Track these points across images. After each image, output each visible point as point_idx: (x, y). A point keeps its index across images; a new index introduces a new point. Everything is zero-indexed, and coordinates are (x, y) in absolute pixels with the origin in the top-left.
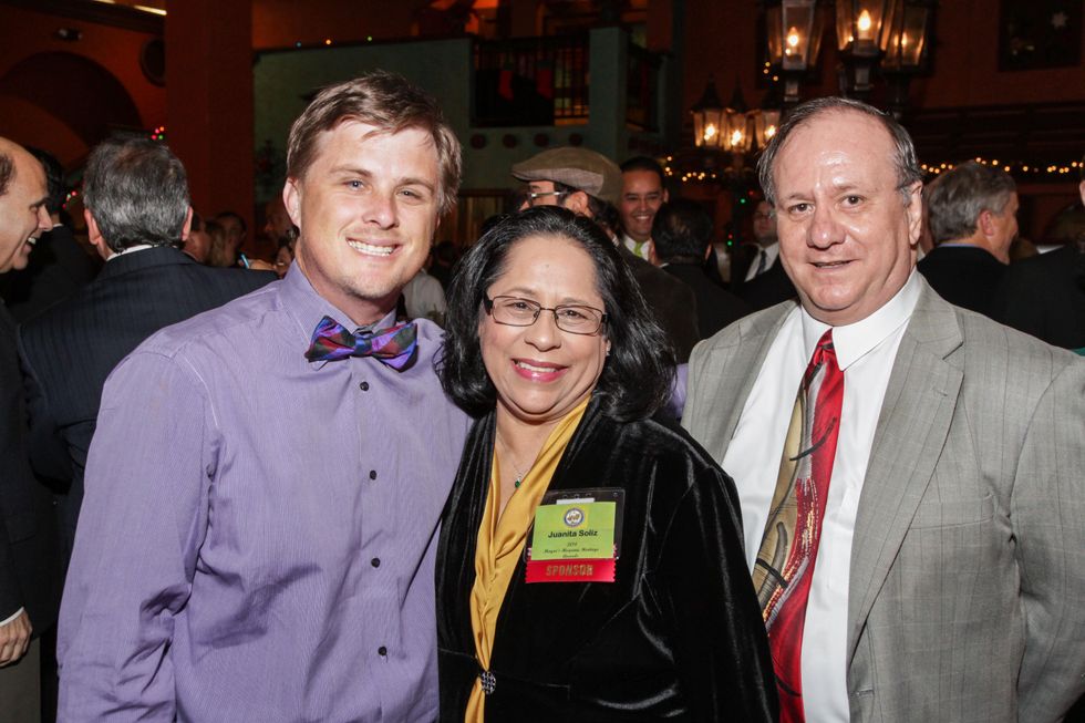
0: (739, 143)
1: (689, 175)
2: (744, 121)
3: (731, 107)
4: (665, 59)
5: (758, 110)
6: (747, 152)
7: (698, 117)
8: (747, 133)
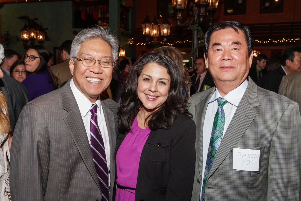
0: (155, 34)
1: (138, 44)
2: (157, 27)
3: (153, 23)
4: (131, 9)
5: (161, 24)
6: (158, 36)
7: (143, 26)
8: (158, 31)
